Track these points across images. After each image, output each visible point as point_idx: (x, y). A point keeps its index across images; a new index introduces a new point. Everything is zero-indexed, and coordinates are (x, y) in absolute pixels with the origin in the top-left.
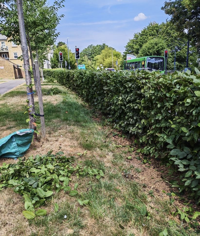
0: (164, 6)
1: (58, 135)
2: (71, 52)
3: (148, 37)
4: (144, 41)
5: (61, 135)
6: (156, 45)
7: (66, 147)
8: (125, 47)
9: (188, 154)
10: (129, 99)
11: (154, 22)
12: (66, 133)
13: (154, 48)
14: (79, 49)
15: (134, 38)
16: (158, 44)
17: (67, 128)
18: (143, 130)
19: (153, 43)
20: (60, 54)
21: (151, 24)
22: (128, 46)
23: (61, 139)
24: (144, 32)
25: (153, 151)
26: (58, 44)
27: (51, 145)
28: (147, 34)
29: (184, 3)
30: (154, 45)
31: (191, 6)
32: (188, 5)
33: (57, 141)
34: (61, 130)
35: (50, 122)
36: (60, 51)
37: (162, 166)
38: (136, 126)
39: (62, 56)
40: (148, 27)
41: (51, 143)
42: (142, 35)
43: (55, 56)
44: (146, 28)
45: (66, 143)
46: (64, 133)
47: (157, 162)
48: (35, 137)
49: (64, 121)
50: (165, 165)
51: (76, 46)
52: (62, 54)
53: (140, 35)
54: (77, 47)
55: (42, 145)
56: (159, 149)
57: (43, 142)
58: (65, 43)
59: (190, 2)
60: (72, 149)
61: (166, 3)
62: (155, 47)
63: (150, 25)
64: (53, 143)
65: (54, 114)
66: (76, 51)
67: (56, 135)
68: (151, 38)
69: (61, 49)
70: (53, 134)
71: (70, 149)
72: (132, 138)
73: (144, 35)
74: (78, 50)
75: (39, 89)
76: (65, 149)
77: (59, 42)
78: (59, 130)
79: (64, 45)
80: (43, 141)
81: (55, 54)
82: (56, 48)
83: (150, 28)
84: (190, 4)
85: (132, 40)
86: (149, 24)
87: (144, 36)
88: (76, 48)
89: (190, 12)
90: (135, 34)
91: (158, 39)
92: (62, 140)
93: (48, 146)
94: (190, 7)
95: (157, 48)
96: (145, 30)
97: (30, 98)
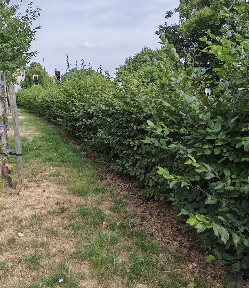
0: (158, 31)
1: (39, 179)
2: (49, 75)
3: (141, 64)
4: (137, 68)
5: (44, 179)
6: (151, 74)
7: (52, 194)
8: (116, 74)
9: (198, 196)
10: (128, 135)
11: (148, 48)
12: (50, 176)
13: (148, 77)
14: (60, 72)
15: (125, 64)
16: (152, 73)
17: (51, 170)
18: (145, 170)
19: (147, 71)
20: (34, 78)
21: (144, 49)
22: (119, 73)
23: (44, 185)
24: (137, 58)
25: (158, 194)
26: (31, 65)
27: (32, 192)
28: (140, 61)
29: (181, 29)
30: (148, 74)
31: (188, 33)
32: (185, 32)
33: (38, 186)
34: (43, 173)
35: (28, 163)
36: (35, 74)
37: (167, 210)
38: (138, 165)
39: (37, 80)
40: (141, 53)
41: (31, 189)
42: (134, 61)
43: (27, 79)
44: (139, 53)
45: (51, 189)
46: (48, 176)
47: (162, 206)
48: (9, 183)
49: (46, 162)
50: (170, 209)
51: (56, 69)
52: (37, 77)
53: (132, 61)
54: (58, 70)
55: (19, 193)
56: (164, 191)
57: (20, 189)
58: (40, 64)
59: (186, 29)
60: (59, 196)
61: (161, 27)
62: (150, 76)
63: (143, 51)
64: (33, 189)
65: (31, 152)
66: (56, 74)
67: (37, 179)
68: (144, 66)
69: (35, 70)
70: (33, 178)
71: (58, 195)
72: (132, 180)
73: (136, 61)
74: (58, 74)
75: (15, 121)
76: (51, 196)
77: (33, 62)
78: (41, 173)
79: (39, 66)
80: (21, 187)
81: (27, 77)
82: (29, 70)
83: (143, 54)
84: (187, 31)
85: (123, 66)
86: (142, 49)
87: (137, 63)
88: (56, 71)
89: (187, 39)
90: (126, 59)
91: (153, 67)
92: (46, 185)
93: (28, 193)
94: (187, 35)
95: (152, 78)
96: (137, 56)
97: (3, 132)
